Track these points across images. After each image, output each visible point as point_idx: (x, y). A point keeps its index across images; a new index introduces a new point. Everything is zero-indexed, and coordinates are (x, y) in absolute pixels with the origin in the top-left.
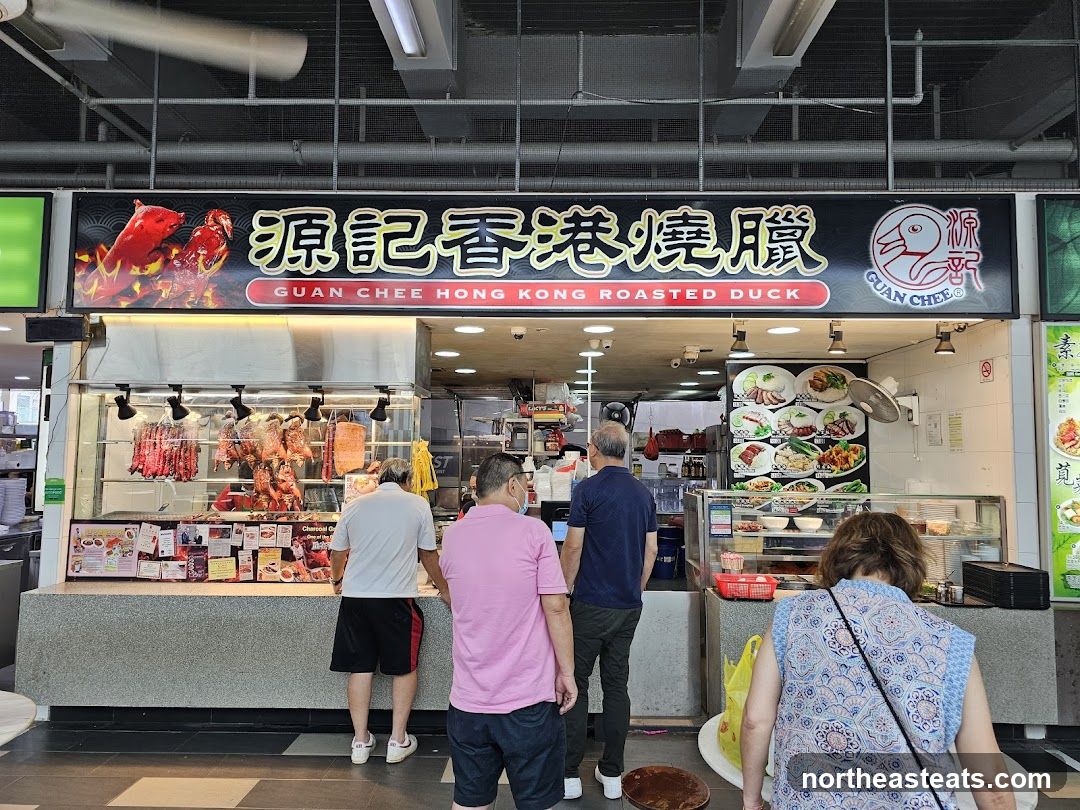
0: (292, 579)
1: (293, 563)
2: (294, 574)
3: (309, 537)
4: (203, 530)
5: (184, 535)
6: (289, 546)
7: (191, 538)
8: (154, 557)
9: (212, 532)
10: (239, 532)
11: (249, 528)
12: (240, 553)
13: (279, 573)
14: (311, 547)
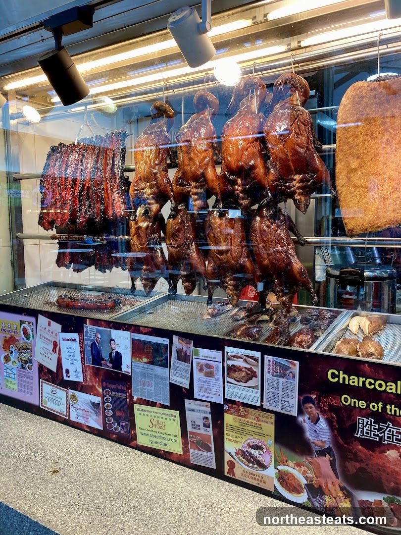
0: (302, 498)
1: (304, 459)
2: (310, 487)
3: (347, 400)
4: (122, 341)
5: (93, 346)
6: (294, 412)
7: (105, 355)
8: (55, 377)
9: (138, 348)
10: (183, 357)
11: (203, 352)
12: (188, 404)
13: (271, 472)
14: (354, 428)
